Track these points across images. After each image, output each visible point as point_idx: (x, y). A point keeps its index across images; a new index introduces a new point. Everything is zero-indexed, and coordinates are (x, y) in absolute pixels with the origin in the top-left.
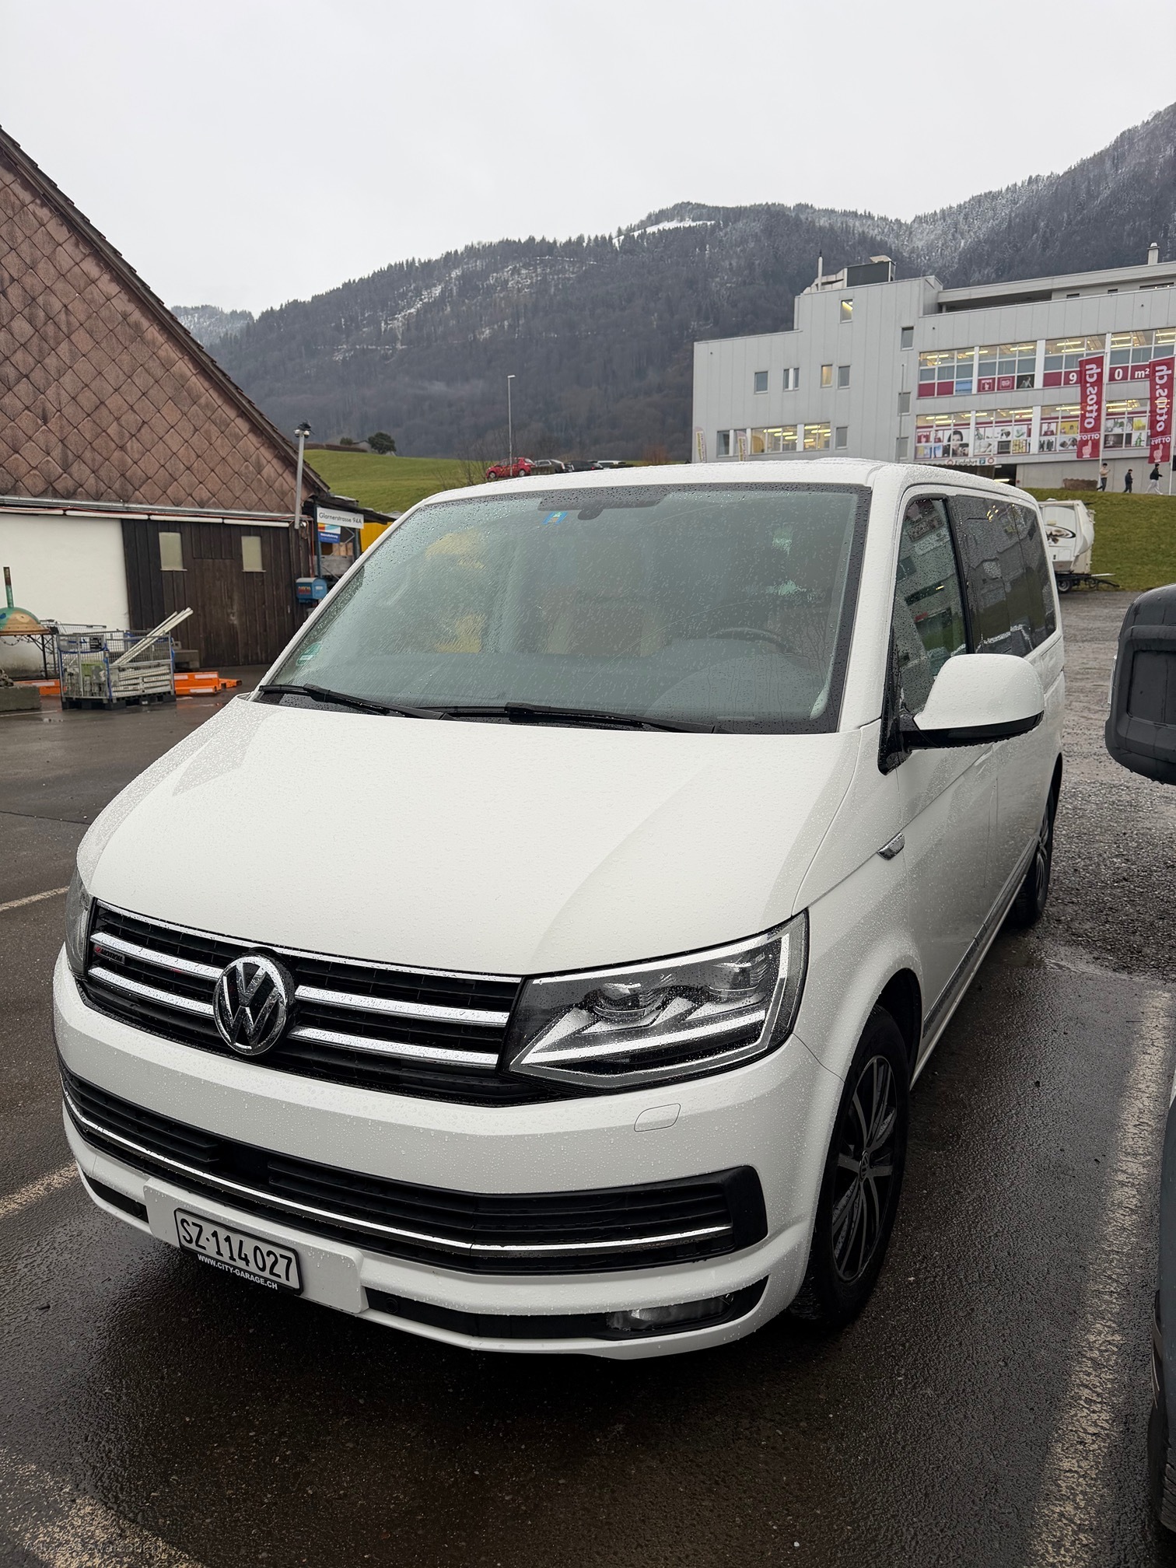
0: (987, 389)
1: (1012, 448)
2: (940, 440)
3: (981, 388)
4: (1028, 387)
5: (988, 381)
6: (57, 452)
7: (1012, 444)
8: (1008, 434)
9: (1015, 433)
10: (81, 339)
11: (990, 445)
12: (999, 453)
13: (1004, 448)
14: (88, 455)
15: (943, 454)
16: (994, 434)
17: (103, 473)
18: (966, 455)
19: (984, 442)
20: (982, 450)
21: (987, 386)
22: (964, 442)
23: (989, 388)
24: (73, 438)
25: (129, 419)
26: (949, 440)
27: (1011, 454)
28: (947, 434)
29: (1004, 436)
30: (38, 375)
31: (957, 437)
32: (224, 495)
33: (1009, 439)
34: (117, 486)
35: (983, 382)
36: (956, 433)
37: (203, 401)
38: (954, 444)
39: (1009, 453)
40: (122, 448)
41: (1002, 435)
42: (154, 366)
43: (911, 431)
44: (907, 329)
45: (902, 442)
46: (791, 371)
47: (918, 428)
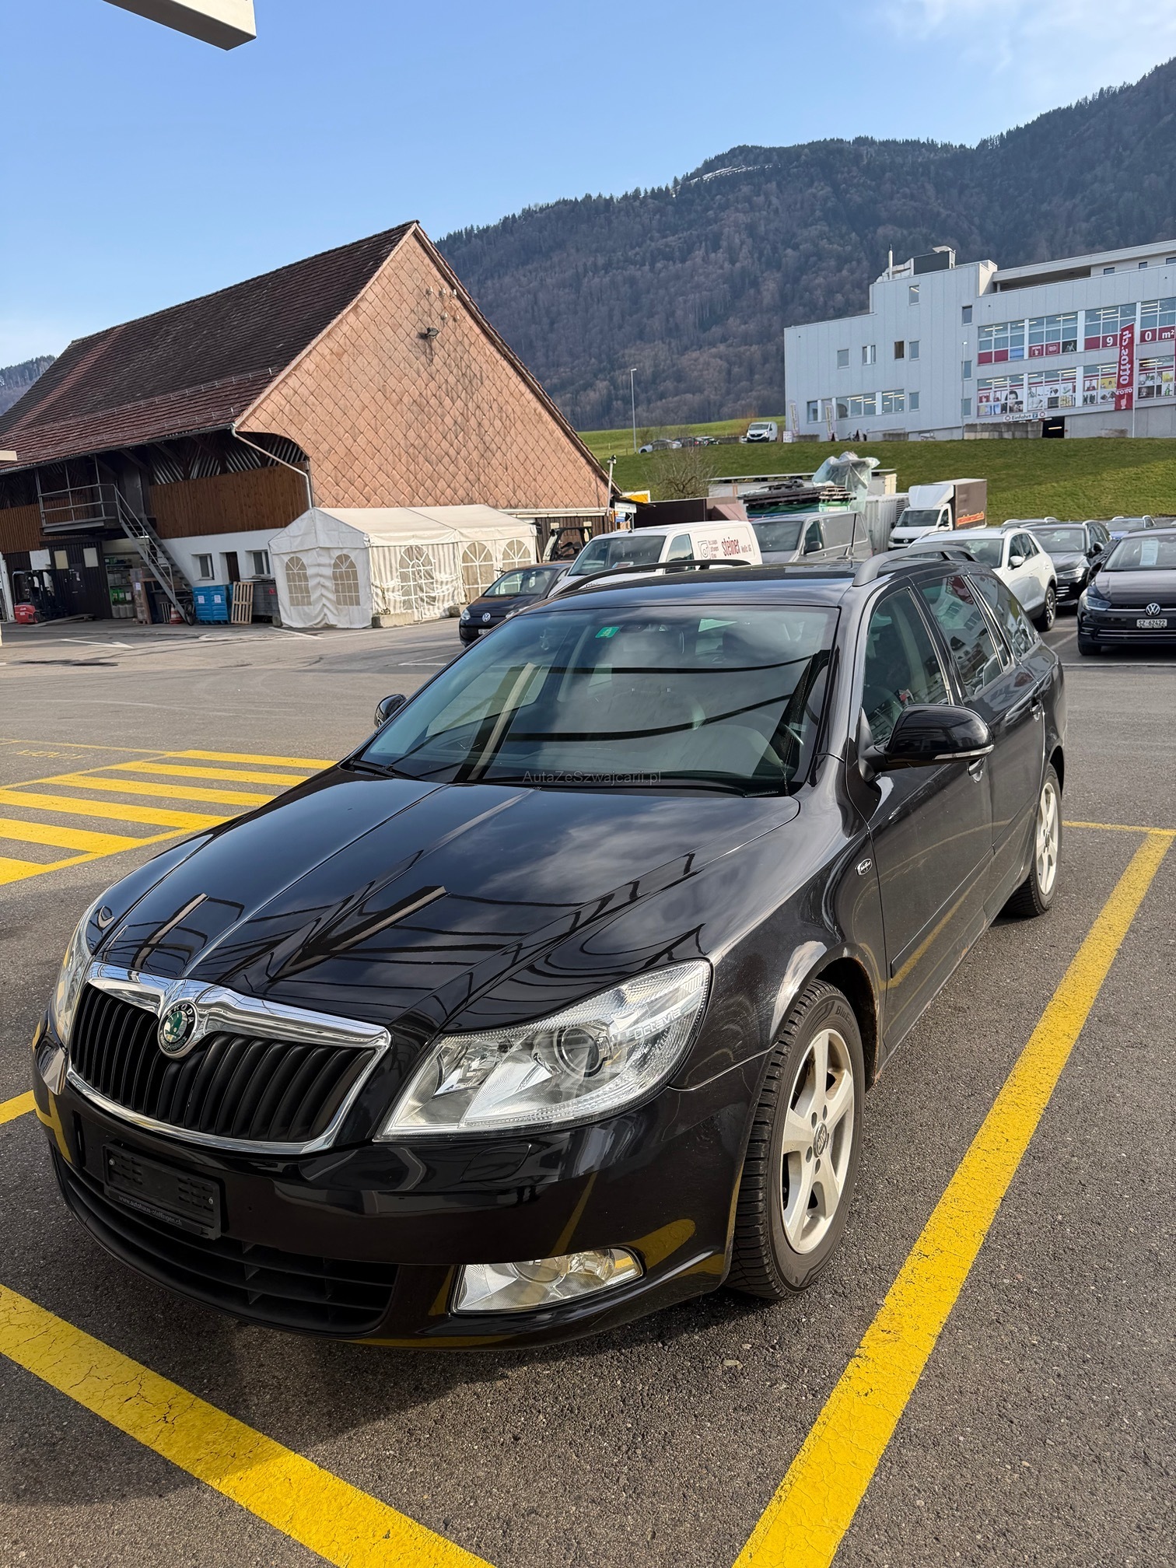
0: (1037, 354)
1: (1060, 403)
2: (998, 400)
3: (1032, 354)
4: (1072, 351)
5: (1037, 348)
6: (511, 486)
7: (1060, 400)
8: (1056, 391)
9: (1062, 391)
10: (519, 424)
11: (1041, 401)
12: (1049, 408)
13: (1053, 403)
14: (522, 485)
15: (1002, 411)
16: (1044, 392)
17: (528, 494)
18: (1021, 411)
19: (1036, 399)
20: (1035, 406)
21: (1037, 352)
22: (1019, 400)
23: (1039, 354)
24: (517, 478)
25: (538, 464)
26: (1006, 399)
27: (1059, 408)
28: (1004, 394)
29: (1053, 393)
30: (504, 447)
31: (1013, 396)
32: (576, 500)
33: (1057, 395)
34: (533, 500)
35: (1033, 348)
36: (1011, 393)
37: (566, 450)
39: (1057, 407)
40: (535, 480)
41: (1051, 392)
42: (547, 434)
43: (973, 394)
44: (967, 308)
45: (966, 403)
46: (869, 348)
47: (979, 390)
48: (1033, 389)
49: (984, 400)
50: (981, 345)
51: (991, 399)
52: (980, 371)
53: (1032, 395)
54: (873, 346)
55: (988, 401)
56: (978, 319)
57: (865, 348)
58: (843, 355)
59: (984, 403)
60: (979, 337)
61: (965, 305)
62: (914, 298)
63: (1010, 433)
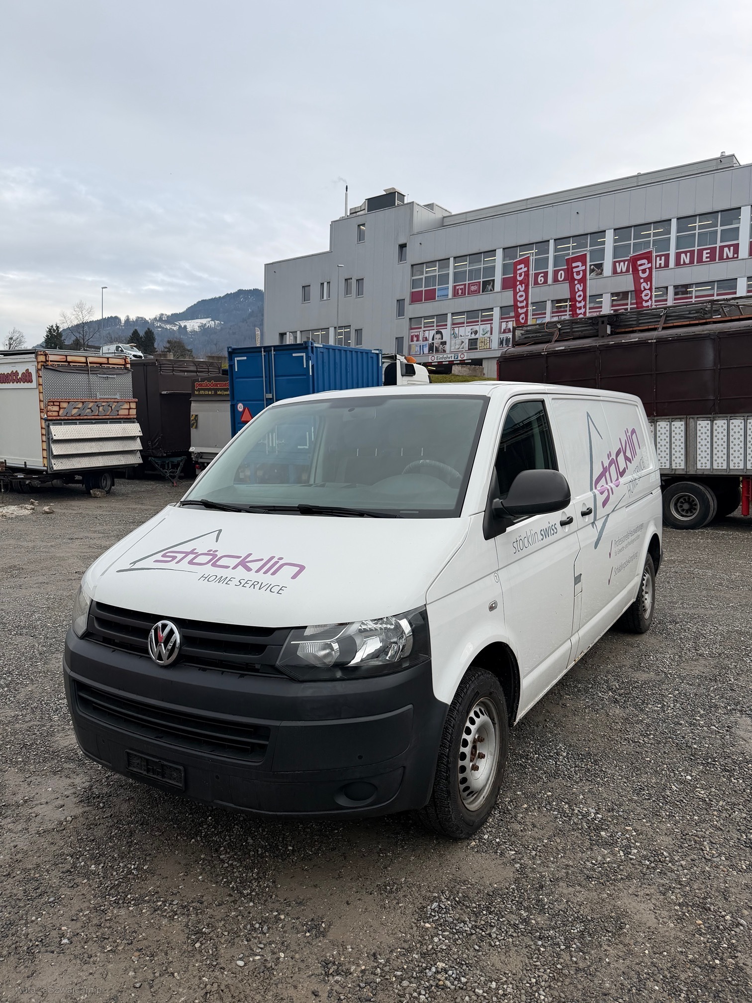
0: (460, 294)
1: (479, 345)
2: (426, 339)
3: (455, 294)
4: (491, 290)
5: (461, 287)
7: (479, 341)
8: (476, 332)
9: (481, 332)
11: (463, 342)
12: (469, 349)
13: (473, 344)
15: (429, 351)
16: (465, 332)
18: (444, 351)
19: (458, 341)
20: (457, 347)
21: (460, 292)
22: (443, 340)
23: (462, 293)
26: (433, 339)
27: (478, 350)
28: (432, 333)
29: (473, 335)
31: (439, 336)
33: (477, 336)
35: (457, 288)
36: (438, 332)
38: (437, 342)
39: (476, 349)
41: (472, 333)
44: (403, 246)
45: (399, 341)
46: (325, 284)
47: (412, 329)
48: (456, 329)
50: (414, 283)
52: (413, 310)
53: (455, 336)
54: (329, 283)
57: (322, 284)
58: (306, 290)
60: (412, 276)
61: (402, 242)
62: (361, 236)
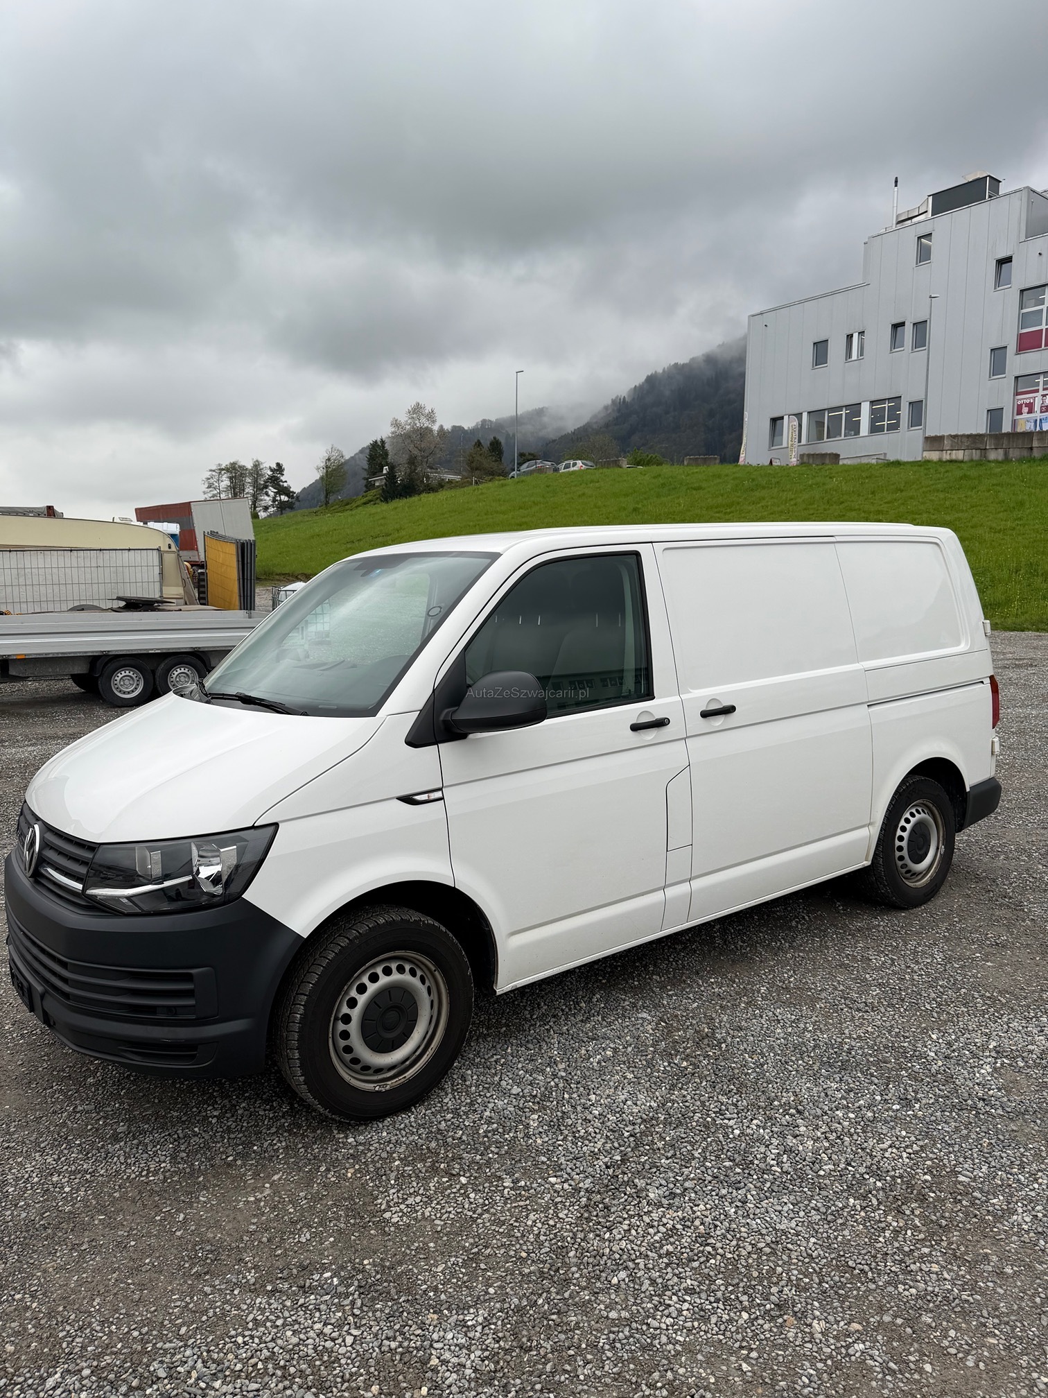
43: (1006, 401)
44: (1004, 261)
45: (995, 415)
46: (856, 336)
47: (1017, 394)
49: (1025, 410)
50: (1024, 320)
51: (1037, 408)
52: (1018, 364)
54: (862, 333)
55: (1030, 411)
56: (1022, 275)
57: (850, 337)
58: (821, 349)
59: (1025, 416)
60: (1021, 307)
61: (1002, 255)
62: (924, 254)
63: (1001, 452)
